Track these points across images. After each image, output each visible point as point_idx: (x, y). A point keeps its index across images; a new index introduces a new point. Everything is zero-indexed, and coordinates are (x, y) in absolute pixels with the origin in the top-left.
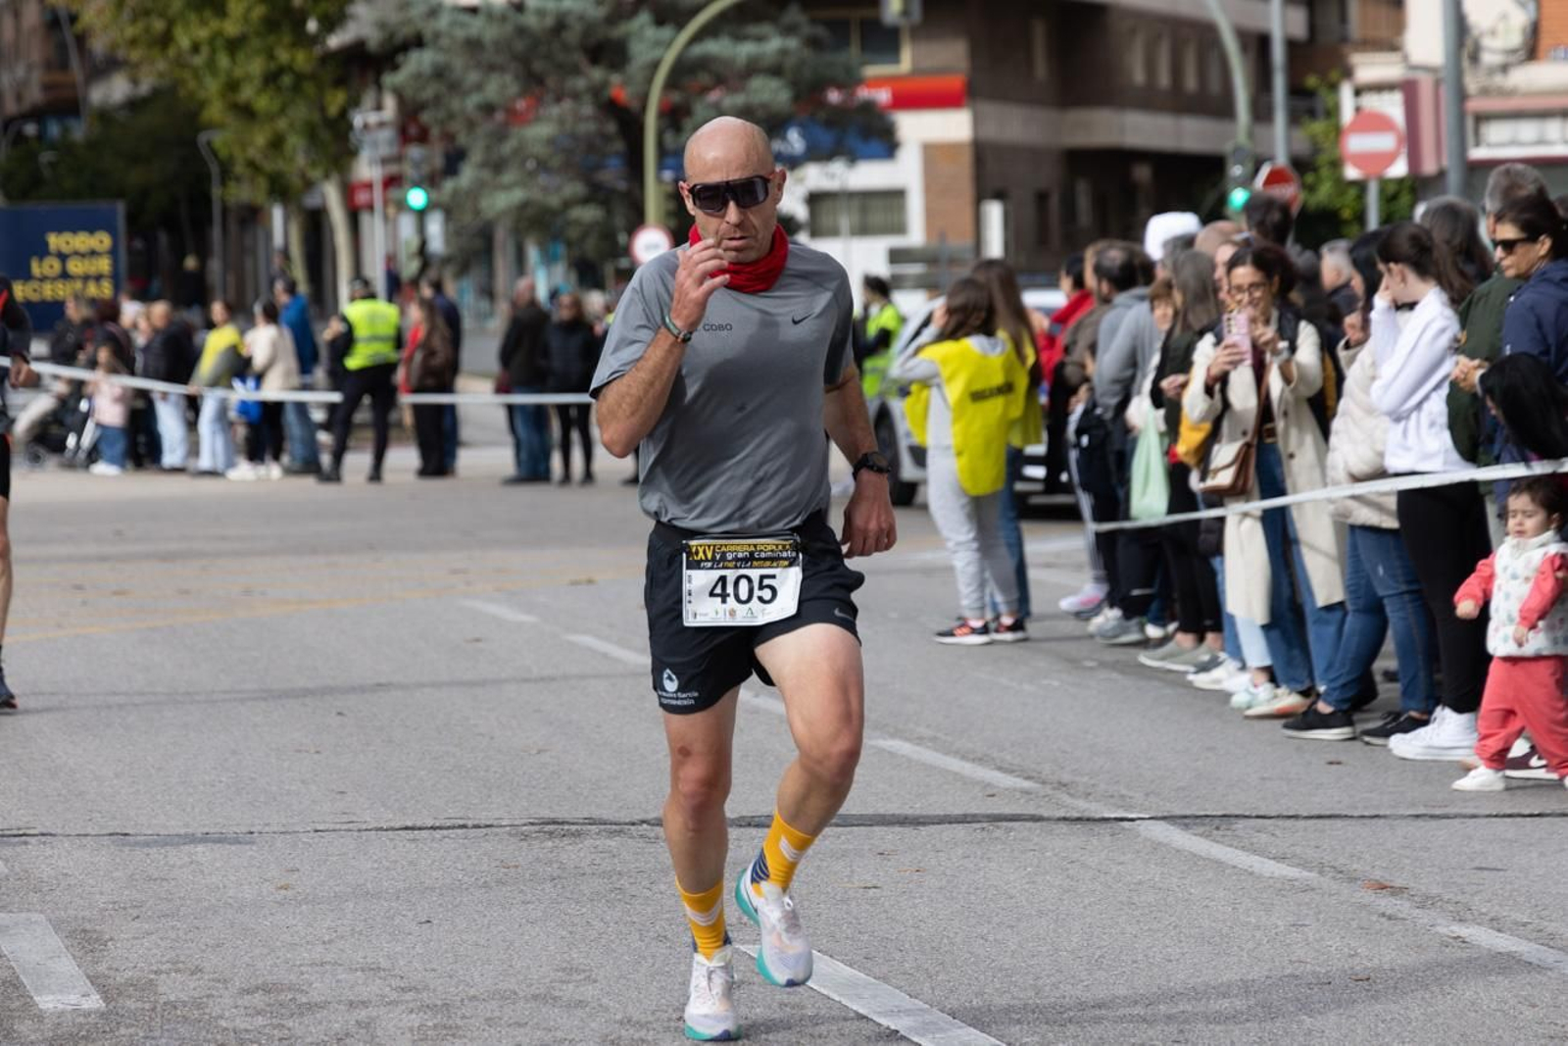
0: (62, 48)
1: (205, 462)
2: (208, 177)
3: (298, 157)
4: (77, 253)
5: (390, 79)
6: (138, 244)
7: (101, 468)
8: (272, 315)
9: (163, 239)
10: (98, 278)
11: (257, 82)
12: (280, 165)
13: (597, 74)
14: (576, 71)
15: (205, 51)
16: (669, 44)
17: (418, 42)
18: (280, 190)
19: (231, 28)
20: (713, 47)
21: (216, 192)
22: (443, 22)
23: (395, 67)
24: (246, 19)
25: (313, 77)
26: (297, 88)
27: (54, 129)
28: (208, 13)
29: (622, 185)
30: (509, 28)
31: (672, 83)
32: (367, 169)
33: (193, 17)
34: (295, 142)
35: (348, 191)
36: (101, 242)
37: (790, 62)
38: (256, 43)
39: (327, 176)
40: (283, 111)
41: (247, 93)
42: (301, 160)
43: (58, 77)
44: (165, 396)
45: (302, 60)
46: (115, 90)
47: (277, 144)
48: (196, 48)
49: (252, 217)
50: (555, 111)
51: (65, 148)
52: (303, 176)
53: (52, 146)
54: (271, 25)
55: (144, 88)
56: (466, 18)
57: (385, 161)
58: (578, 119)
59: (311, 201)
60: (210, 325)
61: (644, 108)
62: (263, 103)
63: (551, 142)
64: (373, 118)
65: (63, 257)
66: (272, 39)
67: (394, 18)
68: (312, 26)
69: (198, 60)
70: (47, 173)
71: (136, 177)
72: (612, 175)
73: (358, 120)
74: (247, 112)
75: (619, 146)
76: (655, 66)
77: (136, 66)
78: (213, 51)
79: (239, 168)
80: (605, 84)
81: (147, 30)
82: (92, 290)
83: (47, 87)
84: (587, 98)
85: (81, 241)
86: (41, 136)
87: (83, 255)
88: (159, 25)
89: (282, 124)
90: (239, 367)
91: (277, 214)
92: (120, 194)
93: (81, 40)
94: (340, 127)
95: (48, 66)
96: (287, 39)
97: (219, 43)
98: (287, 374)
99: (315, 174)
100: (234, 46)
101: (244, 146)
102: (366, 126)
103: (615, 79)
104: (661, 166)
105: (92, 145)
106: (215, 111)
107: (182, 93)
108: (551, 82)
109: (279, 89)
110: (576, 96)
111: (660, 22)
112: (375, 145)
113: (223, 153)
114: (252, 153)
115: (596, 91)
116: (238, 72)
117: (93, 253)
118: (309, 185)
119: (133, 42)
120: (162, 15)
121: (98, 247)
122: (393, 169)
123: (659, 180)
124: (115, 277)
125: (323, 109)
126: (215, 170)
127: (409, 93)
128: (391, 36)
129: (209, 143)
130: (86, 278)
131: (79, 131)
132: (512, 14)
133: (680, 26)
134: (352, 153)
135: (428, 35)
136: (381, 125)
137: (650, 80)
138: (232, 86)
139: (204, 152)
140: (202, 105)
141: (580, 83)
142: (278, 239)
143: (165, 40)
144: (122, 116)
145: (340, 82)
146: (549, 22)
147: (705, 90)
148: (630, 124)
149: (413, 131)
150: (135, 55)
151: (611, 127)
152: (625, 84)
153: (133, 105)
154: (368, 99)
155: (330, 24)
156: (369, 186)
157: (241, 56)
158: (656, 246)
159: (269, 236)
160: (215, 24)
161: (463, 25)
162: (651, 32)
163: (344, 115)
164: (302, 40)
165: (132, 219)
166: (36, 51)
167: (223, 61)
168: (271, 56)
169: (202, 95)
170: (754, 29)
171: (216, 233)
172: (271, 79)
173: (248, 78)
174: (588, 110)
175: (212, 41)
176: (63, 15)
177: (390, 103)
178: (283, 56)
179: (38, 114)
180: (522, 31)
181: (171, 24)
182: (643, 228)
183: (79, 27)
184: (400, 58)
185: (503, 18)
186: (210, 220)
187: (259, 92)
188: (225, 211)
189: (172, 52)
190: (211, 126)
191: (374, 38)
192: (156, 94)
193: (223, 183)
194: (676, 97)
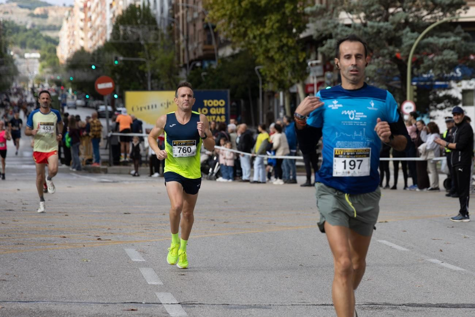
0: (210, 37)
1: (255, 178)
2: (259, 81)
3: (289, 75)
4: (213, 107)
5: (320, 49)
6: (234, 104)
7: (220, 179)
8: (279, 129)
9: (242, 102)
10: (221, 115)
11: (276, 50)
12: (282, 78)
13: (391, 48)
14: (383, 47)
15: (258, 38)
16: (416, 39)
17: (330, 36)
18: (283, 86)
19: (267, 31)
20: (430, 40)
21: (261, 86)
22: (339, 30)
23: (323, 45)
24: (272, 28)
25: (294, 48)
26: (288, 51)
27: (206, 65)
28: (259, 26)
29: (399, 87)
30: (361, 32)
31: (416, 52)
32: (312, 80)
33: (254, 27)
34: (288, 70)
35: (305, 87)
36: (222, 103)
37: (457, 45)
38: (275, 36)
39: (298, 82)
40: (284, 59)
41: (272, 53)
42: (289, 76)
43: (208, 47)
44: (243, 156)
45: (291, 42)
46: (227, 51)
47: (282, 70)
48: (255, 38)
49: (272, 95)
50: (376, 60)
51: (210, 70)
52: (290, 82)
53: (206, 70)
54: (280, 30)
55: (237, 51)
56: (347, 28)
57: (318, 77)
58: (384, 63)
59: (293, 90)
60: (259, 133)
61: (407, 60)
62: (277, 57)
63: (375, 71)
64: (314, 62)
65: (209, 108)
66: (281, 35)
67: (321, 28)
68: (294, 30)
69: (255, 42)
70: (204, 79)
71: (233, 81)
72: (396, 82)
73: (309, 64)
74: (272, 60)
75: (398, 73)
76: (411, 45)
77: (235, 43)
78: (261, 39)
79: (268, 79)
80: (394, 52)
81: (239, 31)
82: (218, 119)
83: (204, 50)
84: (388, 56)
85: (215, 103)
86: (201, 67)
87: (215, 107)
88: (243, 30)
89: (284, 64)
90: (269, 147)
91: (281, 94)
92: (228, 87)
93: (216, 34)
94: (303, 65)
95: (205, 43)
96: (286, 35)
97: (263, 36)
98: (285, 149)
99: (294, 81)
100: (268, 37)
101: (270, 71)
102: (312, 65)
103: (397, 50)
104: (412, 81)
105: (219, 70)
106: (261, 59)
107: (250, 53)
108: (375, 51)
109: (283, 52)
110: (384, 56)
111: (413, 31)
112: (315, 71)
113: (263, 74)
114: (273, 73)
115: (391, 54)
116: (269, 46)
117: (219, 107)
118: (292, 85)
119: (234, 35)
120: (243, 26)
121: (221, 105)
122: (321, 80)
123: (412, 85)
124: (226, 115)
125: (298, 59)
126: (260, 79)
127: (326, 54)
128: (321, 35)
129: (258, 70)
130: (216, 115)
131: (215, 65)
132: (362, 28)
133: (420, 33)
134: (307, 74)
135: (334, 34)
136: (317, 64)
137: (409, 51)
138: (267, 51)
139: (257, 73)
140: (257, 57)
141: (386, 51)
142: (281, 103)
143: (245, 35)
144: (229, 60)
145: (303, 50)
146: (375, 30)
147: (428, 55)
148: (402, 66)
149: (328, 67)
150: (234, 40)
151: (396, 67)
152: (400, 52)
153: (233, 56)
154: (313, 56)
155: (301, 29)
156: (312, 85)
157: (270, 41)
158: (411, 108)
159: (278, 101)
160: (262, 30)
161: (346, 31)
162: (409, 34)
163: (305, 60)
164: (291, 35)
165: (232, 95)
166: (201, 38)
167: (264, 42)
168: (281, 41)
169: (257, 53)
170: (444, 34)
171: (260, 100)
172: (280, 48)
173: (273, 48)
174: (388, 61)
175: (260, 35)
176: (210, 26)
177: (320, 57)
178: (285, 41)
179: (200, 59)
180: (366, 33)
181: (247, 29)
182: (407, 101)
183: (215, 30)
184: (324, 42)
185: (360, 29)
186: (258, 96)
187: (276, 53)
188: (263, 93)
189: (247, 39)
190: (259, 64)
191: (315, 35)
192: (241, 52)
193: (263, 84)
194: (418, 56)
